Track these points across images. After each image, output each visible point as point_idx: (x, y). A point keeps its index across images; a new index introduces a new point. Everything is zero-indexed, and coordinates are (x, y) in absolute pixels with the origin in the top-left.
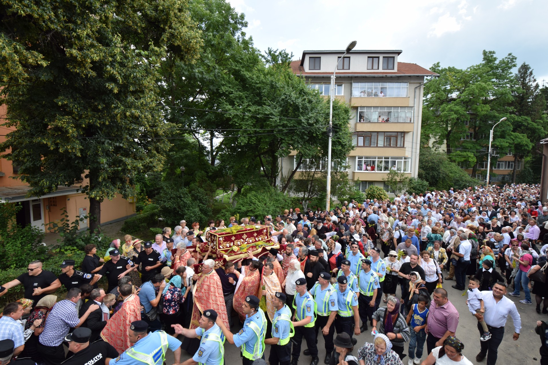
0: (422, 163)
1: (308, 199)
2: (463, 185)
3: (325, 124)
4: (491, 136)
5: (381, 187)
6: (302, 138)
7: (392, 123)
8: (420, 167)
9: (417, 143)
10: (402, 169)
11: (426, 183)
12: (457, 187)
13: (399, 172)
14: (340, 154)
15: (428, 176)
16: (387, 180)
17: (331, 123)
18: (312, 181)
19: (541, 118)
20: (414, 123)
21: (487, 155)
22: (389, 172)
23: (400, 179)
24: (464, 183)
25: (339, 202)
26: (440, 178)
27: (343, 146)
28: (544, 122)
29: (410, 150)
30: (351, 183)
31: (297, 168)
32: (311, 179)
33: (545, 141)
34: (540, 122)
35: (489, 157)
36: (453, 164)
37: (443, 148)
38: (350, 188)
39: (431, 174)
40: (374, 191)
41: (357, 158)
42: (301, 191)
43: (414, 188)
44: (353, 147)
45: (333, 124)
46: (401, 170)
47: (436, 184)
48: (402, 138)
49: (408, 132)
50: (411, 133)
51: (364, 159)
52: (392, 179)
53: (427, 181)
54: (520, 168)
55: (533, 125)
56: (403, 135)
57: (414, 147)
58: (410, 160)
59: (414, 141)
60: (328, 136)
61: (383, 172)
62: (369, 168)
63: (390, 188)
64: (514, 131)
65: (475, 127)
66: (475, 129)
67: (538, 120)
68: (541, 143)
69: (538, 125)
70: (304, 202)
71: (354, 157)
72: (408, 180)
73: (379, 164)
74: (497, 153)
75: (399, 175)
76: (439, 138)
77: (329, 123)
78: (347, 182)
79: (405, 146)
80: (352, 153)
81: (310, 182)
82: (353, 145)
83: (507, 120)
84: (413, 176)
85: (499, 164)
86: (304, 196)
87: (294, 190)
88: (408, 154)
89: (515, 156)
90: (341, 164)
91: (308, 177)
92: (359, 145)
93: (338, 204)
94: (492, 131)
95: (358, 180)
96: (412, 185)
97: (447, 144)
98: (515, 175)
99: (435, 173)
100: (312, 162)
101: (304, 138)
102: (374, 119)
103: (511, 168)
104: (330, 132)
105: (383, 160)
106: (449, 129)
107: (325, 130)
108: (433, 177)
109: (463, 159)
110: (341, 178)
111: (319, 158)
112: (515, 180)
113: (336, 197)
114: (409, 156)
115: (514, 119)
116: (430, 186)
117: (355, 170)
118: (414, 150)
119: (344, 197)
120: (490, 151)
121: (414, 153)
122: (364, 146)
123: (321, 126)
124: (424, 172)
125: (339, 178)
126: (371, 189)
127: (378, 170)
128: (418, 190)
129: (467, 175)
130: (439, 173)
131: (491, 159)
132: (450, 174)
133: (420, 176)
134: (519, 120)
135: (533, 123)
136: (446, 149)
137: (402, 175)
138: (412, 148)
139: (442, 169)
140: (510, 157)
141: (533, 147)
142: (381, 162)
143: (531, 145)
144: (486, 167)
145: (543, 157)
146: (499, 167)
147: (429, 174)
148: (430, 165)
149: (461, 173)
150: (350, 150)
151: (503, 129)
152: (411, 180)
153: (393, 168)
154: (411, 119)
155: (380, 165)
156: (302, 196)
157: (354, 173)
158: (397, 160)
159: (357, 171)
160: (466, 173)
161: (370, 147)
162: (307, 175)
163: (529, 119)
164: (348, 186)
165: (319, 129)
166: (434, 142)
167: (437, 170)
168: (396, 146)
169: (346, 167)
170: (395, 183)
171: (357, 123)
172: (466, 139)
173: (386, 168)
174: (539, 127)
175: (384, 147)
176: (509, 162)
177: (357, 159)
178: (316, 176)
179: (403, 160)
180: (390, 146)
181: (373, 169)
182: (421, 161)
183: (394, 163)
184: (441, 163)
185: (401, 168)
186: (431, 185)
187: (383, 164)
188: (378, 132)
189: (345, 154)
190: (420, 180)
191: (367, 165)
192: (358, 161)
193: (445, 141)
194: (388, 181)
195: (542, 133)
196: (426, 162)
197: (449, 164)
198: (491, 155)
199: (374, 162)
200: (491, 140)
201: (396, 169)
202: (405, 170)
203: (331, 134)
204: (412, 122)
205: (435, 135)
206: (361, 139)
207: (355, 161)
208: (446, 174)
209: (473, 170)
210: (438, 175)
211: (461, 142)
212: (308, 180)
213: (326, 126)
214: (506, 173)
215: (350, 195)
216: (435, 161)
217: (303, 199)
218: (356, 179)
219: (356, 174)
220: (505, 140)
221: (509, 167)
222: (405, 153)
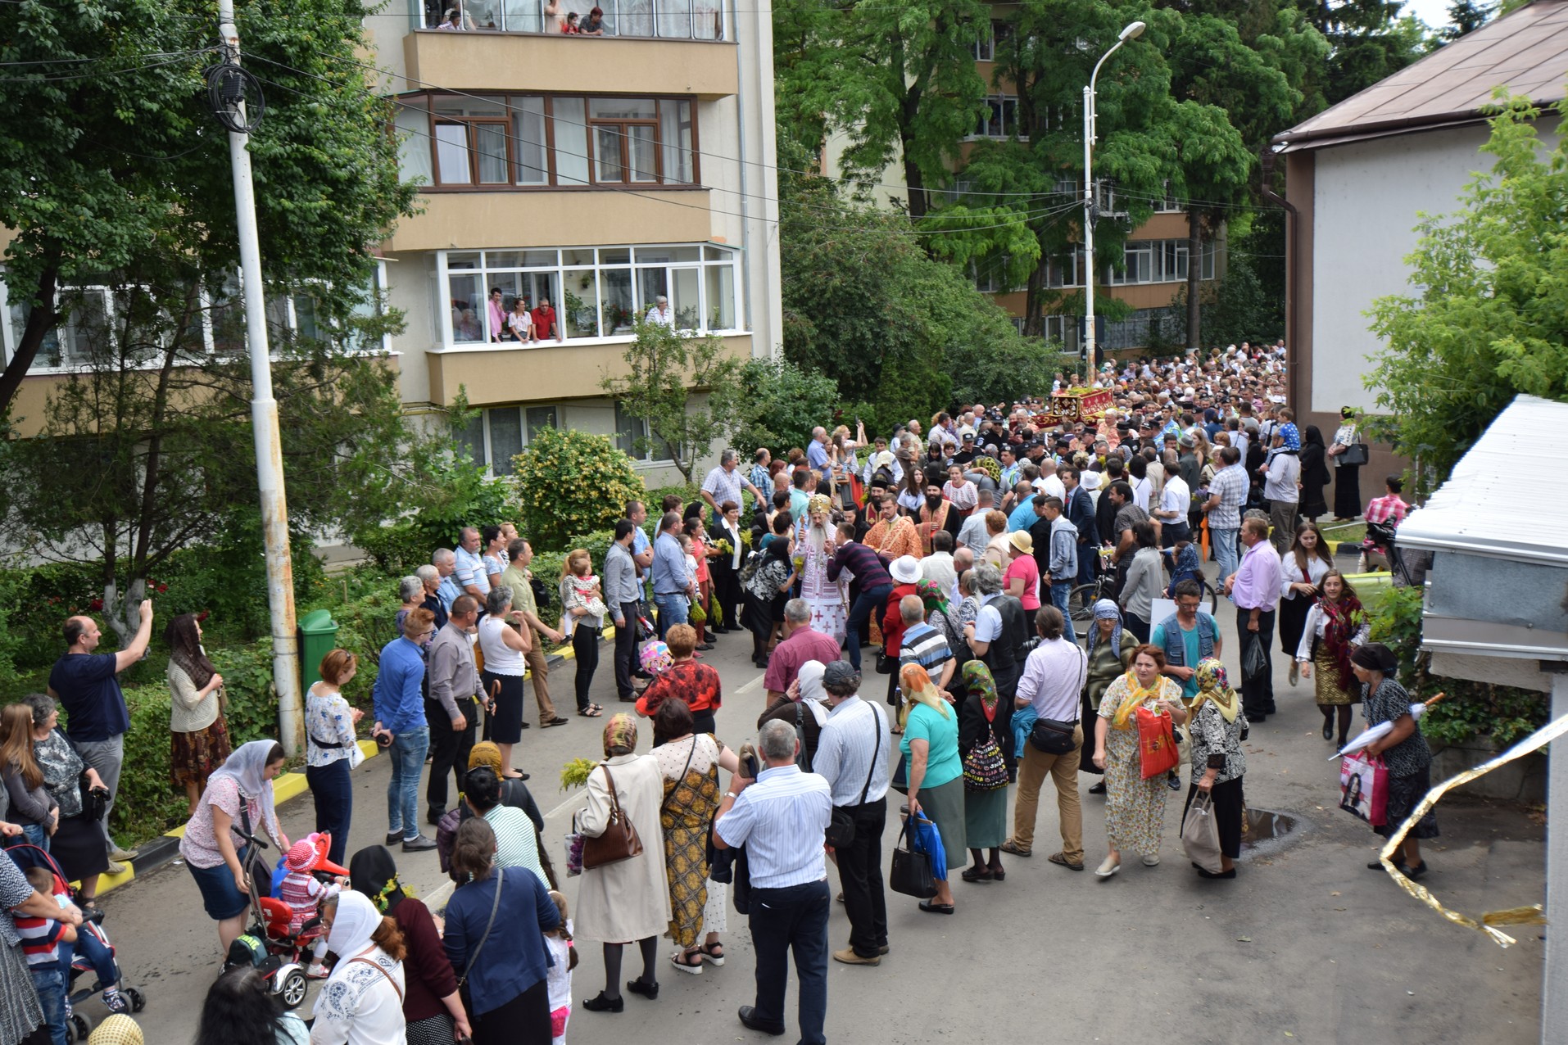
0: (797, 276)
1: (141, 568)
2: (991, 377)
3: (192, 40)
4: (1090, 117)
5: (602, 432)
6: (36, 135)
7: (622, 39)
8: (791, 301)
9: (761, 165)
10: (704, 318)
11: (825, 386)
12: (968, 390)
13: (686, 333)
14: (325, 243)
15: (832, 345)
16: (626, 386)
17: (229, 31)
18: (153, 437)
19: (1277, 28)
20: (735, 43)
21: (1078, 214)
22: (632, 338)
23: (699, 378)
24: (996, 367)
25: (359, 557)
26: (887, 351)
27: (343, 190)
28: (1287, 43)
29: (733, 203)
30: (422, 428)
31: (24, 356)
32: (146, 425)
33: (1292, 142)
34: (1272, 46)
35: (1088, 226)
36: (946, 270)
37: (892, 182)
38: (420, 459)
39: (845, 336)
40: (563, 460)
41: (442, 261)
42: (79, 523)
43: (770, 421)
44: (406, 194)
45: (245, 40)
46: (696, 323)
47: (872, 386)
48: (687, 133)
49: (713, 98)
50: (727, 104)
51: (484, 270)
52: (654, 380)
53: (830, 371)
54: (1212, 277)
55: (1247, 62)
56: (686, 118)
57: (751, 187)
58: (736, 261)
59: (749, 155)
60: (226, 127)
61: (601, 339)
62: (522, 322)
63: (648, 431)
64: (1180, 91)
65: (1023, 72)
66: (1020, 78)
67: (1264, 37)
68: (1277, 149)
69: (1267, 64)
70: (110, 590)
71: (422, 260)
72: (735, 379)
73: (577, 294)
74: (1120, 205)
75: (690, 350)
76: (866, 131)
77: (216, 39)
78: (394, 422)
79: (705, 182)
80: (407, 233)
81: (142, 449)
82: (404, 179)
83: (1146, 34)
84: (758, 354)
85: (1132, 258)
86: (109, 554)
87: (26, 515)
88: (723, 229)
89: (1191, 214)
90: (341, 311)
91: (121, 412)
92: (446, 179)
93: (358, 572)
94: (1089, 93)
95: (463, 406)
96: (760, 407)
97: (905, 158)
98: (1196, 309)
99: (864, 327)
100: (137, 311)
101: (48, 134)
102: (519, 14)
103: (1180, 275)
104: (234, 100)
105: (597, 267)
106: (910, 81)
107: (194, 82)
108: (857, 349)
109: (983, 246)
110: (351, 397)
111: (188, 273)
112: (1196, 334)
113: (333, 530)
114: (733, 240)
115: (1174, 30)
116: (845, 398)
117: (439, 337)
118: (751, 204)
119: (387, 524)
120: (1089, 194)
121: (752, 225)
122: (476, 186)
123: (161, 55)
124: (809, 328)
125: (339, 398)
126: (544, 449)
127: (575, 329)
128: (794, 428)
129: (1005, 326)
130: (882, 322)
131: (1094, 233)
132: (933, 328)
133: (793, 347)
134: (1195, 37)
135: (1248, 50)
136: (903, 194)
137: (705, 351)
138: (742, 194)
139: (895, 300)
140: (1169, 221)
141: (1255, 169)
142: (586, 281)
143: (1247, 159)
144: (1082, 279)
145: (1288, 214)
146: (1132, 275)
147: (835, 336)
148: (837, 282)
149: (980, 317)
150: (393, 215)
151: (1135, 83)
152: (750, 377)
153: (655, 315)
154: (718, 15)
155: (585, 297)
156: (94, 555)
157: (434, 360)
158: (670, 267)
159: (450, 346)
160: (1002, 314)
161: (512, 188)
162: (108, 402)
163: (1230, 29)
164: (404, 448)
165: (149, 73)
166: (849, 154)
167: (872, 312)
168: (659, 184)
169: (375, 330)
170: (674, 399)
171: (414, 32)
172: (986, 136)
173: (619, 317)
174: (1271, 71)
175: (593, 187)
176: (1170, 248)
177: (444, 272)
178: (176, 401)
179: (702, 264)
180: (623, 182)
181: (544, 327)
182: (790, 265)
183: (656, 283)
184: (885, 267)
185: (694, 310)
186: (850, 391)
187: (599, 294)
188: (548, 96)
189: (357, 244)
190: (795, 376)
191: (511, 305)
192: (453, 280)
193: (898, 146)
194: (636, 394)
195: (1282, 98)
196: (818, 265)
197: (928, 274)
198: (1093, 217)
199: (545, 282)
200: (1090, 137)
201: (669, 318)
202: (715, 324)
203: (240, 114)
204: (727, 36)
205: (850, 115)
206: (453, 140)
207: (434, 281)
208: (912, 328)
209: (1031, 293)
210: (876, 336)
211: (966, 151)
212: (120, 440)
213: (204, 56)
214: (1163, 300)
215: (427, 504)
216: (859, 260)
217: (106, 569)
218: (449, 400)
219: (446, 364)
220: (1145, 141)
221: (1170, 271)
222: (707, 224)
